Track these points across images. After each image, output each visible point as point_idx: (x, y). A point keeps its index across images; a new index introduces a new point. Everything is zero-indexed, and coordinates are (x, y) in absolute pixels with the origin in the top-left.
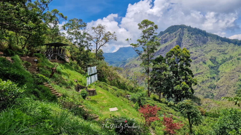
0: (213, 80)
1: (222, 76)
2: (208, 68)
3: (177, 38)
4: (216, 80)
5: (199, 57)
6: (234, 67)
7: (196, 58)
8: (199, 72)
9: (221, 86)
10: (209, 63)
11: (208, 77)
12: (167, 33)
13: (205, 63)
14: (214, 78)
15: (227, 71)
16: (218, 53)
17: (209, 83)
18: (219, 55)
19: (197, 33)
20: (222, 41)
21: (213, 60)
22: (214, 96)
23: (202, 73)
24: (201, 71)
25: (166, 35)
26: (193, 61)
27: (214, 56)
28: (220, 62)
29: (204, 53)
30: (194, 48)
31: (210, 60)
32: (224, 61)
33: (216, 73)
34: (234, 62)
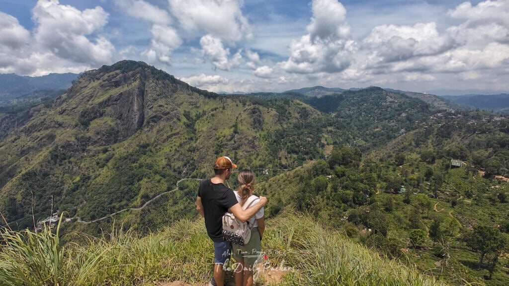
0: (192, 141)
1: (199, 135)
2: (184, 126)
3: (137, 82)
4: (194, 141)
5: (171, 112)
6: (210, 125)
7: (168, 113)
8: (174, 132)
9: (201, 148)
10: (184, 120)
11: (186, 139)
12: (118, 71)
13: (179, 120)
14: (191, 139)
15: (204, 129)
16: (191, 107)
17: (188, 146)
18: (192, 109)
19: (164, 78)
20: (192, 91)
21: (187, 115)
22: (194, 160)
23: (178, 133)
24: (177, 131)
25: (117, 74)
26: (165, 117)
27: (187, 110)
28: (194, 118)
29: (176, 107)
30: (163, 100)
31: (184, 115)
32: (198, 117)
33: (193, 133)
34: (209, 119)
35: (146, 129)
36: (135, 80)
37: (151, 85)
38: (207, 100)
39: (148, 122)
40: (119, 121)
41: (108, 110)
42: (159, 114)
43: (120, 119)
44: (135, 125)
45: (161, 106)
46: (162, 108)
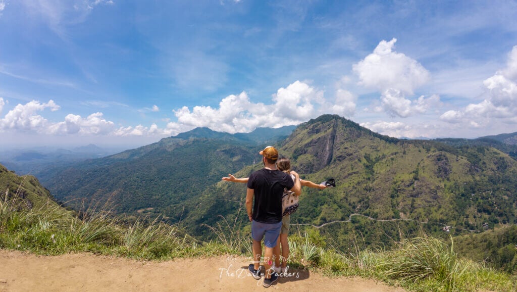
0: (369, 181)
1: (376, 177)
2: (363, 167)
3: (331, 129)
4: (371, 181)
5: (354, 154)
6: (389, 168)
7: (352, 154)
8: (354, 171)
9: (377, 189)
10: (364, 161)
11: (364, 178)
12: (319, 122)
13: (360, 161)
14: (369, 179)
15: (382, 171)
16: (372, 150)
17: (365, 185)
18: (372, 152)
19: (351, 126)
20: (374, 136)
21: (367, 157)
22: (369, 199)
23: (358, 172)
24: (357, 170)
25: (319, 124)
26: (348, 157)
27: (368, 153)
28: (374, 160)
29: (359, 150)
30: (349, 143)
31: (365, 157)
32: (378, 160)
33: (371, 173)
34: (388, 162)
35: (332, 166)
36: (329, 128)
37: (340, 132)
38: (388, 145)
39: (335, 161)
40: (315, 158)
41: (310, 149)
42: (344, 155)
43: (316, 156)
44: (325, 162)
45: (346, 148)
46: (346, 150)
